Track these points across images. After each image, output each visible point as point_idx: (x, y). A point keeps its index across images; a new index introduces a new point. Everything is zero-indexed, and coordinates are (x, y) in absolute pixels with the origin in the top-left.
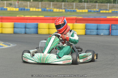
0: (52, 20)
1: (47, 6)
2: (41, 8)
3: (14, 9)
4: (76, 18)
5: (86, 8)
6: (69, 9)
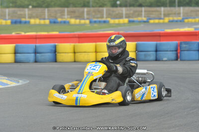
1: (59, 15)
2: (48, 19)
3: (3, 22)
5: (124, 16)
6: (95, 20)
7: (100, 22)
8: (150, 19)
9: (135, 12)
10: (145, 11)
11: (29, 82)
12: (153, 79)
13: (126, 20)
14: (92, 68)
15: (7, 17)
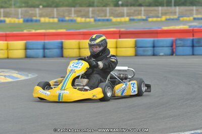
1: (66, 14)
2: (57, 18)
3: (16, 21)
5: (125, 15)
6: (99, 18)
7: (103, 20)
8: (149, 17)
9: (135, 11)
10: (145, 10)
11: (37, 75)
12: (134, 76)
13: (127, 19)
14: (75, 65)
15: (20, 16)
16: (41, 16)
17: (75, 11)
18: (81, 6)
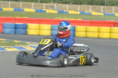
0: (89, 24)
2: (79, 11)
4: (114, 22)
6: (107, 13)
7: (110, 14)
16: (69, 10)
17: (92, 8)
18: (96, 4)
